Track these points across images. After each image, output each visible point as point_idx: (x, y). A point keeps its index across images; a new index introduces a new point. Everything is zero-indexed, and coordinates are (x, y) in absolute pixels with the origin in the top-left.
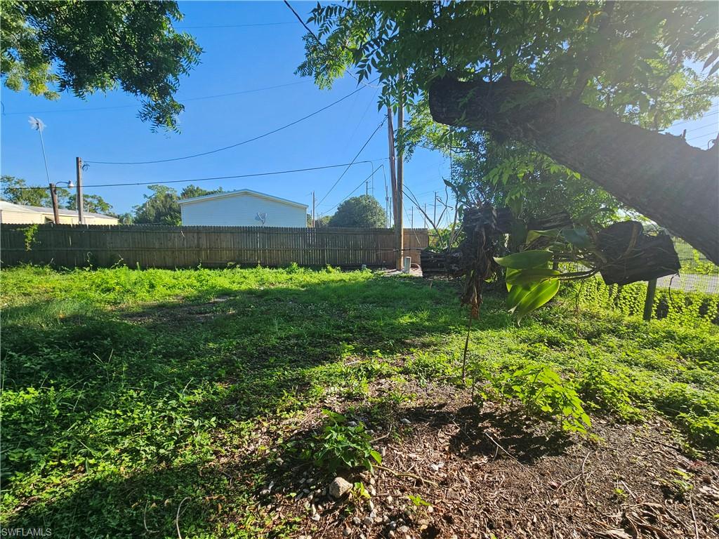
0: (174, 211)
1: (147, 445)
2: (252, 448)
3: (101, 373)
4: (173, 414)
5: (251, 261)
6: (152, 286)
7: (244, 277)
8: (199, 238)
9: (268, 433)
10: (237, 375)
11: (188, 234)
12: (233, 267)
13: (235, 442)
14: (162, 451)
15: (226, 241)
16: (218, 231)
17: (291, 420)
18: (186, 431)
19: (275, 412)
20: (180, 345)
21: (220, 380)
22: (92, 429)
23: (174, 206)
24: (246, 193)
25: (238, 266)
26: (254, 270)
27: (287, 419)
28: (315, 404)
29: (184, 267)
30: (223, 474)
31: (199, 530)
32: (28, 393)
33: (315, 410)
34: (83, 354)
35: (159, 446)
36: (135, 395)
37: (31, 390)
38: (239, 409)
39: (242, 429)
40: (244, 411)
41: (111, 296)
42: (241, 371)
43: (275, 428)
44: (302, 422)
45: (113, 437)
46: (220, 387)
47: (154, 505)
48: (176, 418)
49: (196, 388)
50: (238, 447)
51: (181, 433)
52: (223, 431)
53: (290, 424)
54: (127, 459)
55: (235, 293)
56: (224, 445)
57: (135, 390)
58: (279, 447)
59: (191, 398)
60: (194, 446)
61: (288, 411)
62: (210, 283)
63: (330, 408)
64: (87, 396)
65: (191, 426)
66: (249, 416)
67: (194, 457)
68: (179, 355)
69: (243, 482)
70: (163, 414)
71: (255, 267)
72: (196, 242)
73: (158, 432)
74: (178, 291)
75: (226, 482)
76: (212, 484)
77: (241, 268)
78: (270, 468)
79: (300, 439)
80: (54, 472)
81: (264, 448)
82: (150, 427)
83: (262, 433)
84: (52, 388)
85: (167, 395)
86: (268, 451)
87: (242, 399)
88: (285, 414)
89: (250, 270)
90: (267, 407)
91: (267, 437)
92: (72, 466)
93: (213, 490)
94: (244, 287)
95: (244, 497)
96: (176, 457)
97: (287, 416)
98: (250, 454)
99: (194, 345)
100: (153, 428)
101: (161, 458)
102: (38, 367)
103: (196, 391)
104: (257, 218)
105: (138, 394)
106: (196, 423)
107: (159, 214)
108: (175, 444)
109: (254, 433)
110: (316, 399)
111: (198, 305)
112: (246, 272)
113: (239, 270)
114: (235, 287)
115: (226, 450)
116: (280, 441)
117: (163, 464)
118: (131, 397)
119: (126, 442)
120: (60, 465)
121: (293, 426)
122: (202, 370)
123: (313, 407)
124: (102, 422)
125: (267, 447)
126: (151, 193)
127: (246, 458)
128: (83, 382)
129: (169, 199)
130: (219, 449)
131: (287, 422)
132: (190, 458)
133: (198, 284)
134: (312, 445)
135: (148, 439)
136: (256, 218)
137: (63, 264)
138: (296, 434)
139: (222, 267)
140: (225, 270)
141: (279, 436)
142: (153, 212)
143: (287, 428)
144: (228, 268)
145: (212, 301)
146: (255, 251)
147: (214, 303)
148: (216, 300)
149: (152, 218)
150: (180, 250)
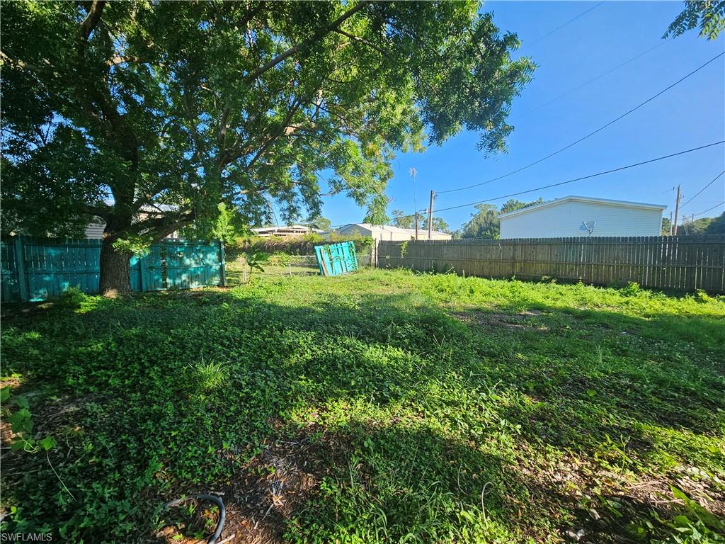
0: (494, 226)
1: (463, 421)
2: (558, 477)
3: (435, 351)
4: (484, 406)
5: (571, 276)
6: (472, 292)
7: (561, 293)
8: (515, 250)
9: (580, 472)
10: (546, 395)
11: (506, 247)
12: (547, 281)
13: (540, 460)
14: (472, 431)
15: (542, 255)
16: (535, 243)
17: (616, 476)
18: (494, 425)
19: (591, 454)
20: (493, 347)
21: (527, 392)
22: (428, 390)
23: (495, 222)
24: (570, 200)
25: (554, 281)
26: (574, 287)
27: (609, 470)
28: (658, 476)
29: (499, 277)
30: (524, 484)
31: (500, 520)
32: (398, 350)
33: (656, 482)
34: (427, 334)
35: (471, 427)
36: (456, 377)
37: (400, 349)
38: (546, 430)
39: (548, 452)
40: (552, 435)
41: (443, 296)
42: (551, 392)
43: (590, 472)
44: (634, 487)
45: (440, 402)
46: (527, 400)
47: (465, 471)
48: (486, 410)
49: (503, 390)
50: (543, 468)
51: (489, 425)
52: (527, 443)
53: (614, 480)
54: (449, 424)
55: (549, 309)
56: (527, 457)
57: (457, 373)
58: (595, 496)
59: (499, 398)
60: (499, 441)
61: (612, 462)
62: (522, 295)
63: (688, 495)
64: (427, 365)
65: (497, 422)
66: (557, 443)
67: (498, 452)
68: (491, 355)
69: (546, 505)
70: (475, 401)
71: (575, 284)
72: (511, 254)
73: (471, 414)
74: (492, 299)
75: (527, 493)
76: (514, 487)
77: (557, 283)
78: (581, 514)
79: (628, 506)
80: (408, 408)
81: (575, 487)
82: (465, 407)
83: (571, 467)
84: (410, 352)
85: (480, 387)
86: (579, 493)
87: (550, 421)
88: (605, 464)
89: (569, 287)
90: (582, 444)
91: (578, 477)
92: (417, 410)
93: (514, 493)
94: (559, 304)
95: (546, 521)
96: (484, 443)
97: (609, 467)
98: (557, 483)
99: (504, 349)
100: (467, 409)
101: (472, 438)
102: (404, 336)
103: (503, 393)
104: (583, 228)
105: (458, 377)
106: (503, 423)
107: (481, 229)
108: (484, 431)
109: (562, 464)
110: (660, 470)
111: (510, 314)
112: (563, 288)
113: (555, 285)
114: (549, 303)
115: (529, 463)
116: (596, 491)
117: (473, 443)
118: (454, 377)
119: (449, 410)
120: (411, 405)
121: (617, 484)
122: (510, 376)
123: (655, 478)
124: (434, 388)
125: (577, 487)
126: (476, 212)
127: (550, 484)
128: (426, 354)
129: (490, 216)
130: (523, 458)
131: (609, 475)
132: (495, 452)
133: (511, 295)
134: (649, 525)
135: (463, 416)
136: (581, 228)
138: (622, 497)
139: (536, 280)
140: (539, 284)
141: (595, 484)
142: (477, 228)
143: (607, 481)
144: (542, 282)
145: (523, 313)
146: (576, 265)
147: (525, 315)
148: (527, 313)
149: (475, 233)
150: (497, 261)
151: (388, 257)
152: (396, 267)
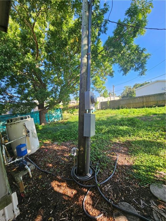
0: (132, 92)
4: (154, 134)
5: (162, 104)
6: (134, 112)
7: (160, 110)
8: (143, 99)
11: (140, 99)
12: (155, 107)
15: (152, 99)
16: (149, 96)
23: (132, 91)
24: (157, 81)
25: (157, 106)
26: (163, 107)
29: (139, 108)
41: (126, 114)
62: (149, 111)
64: (136, 129)
71: (164, 106)
72: (142, 100)
74: (140, 114)
77: (158, 107)
89: (162, 107)
94: (161, 113)
104: (163, 89)
106: (161, 136)
107: (128, 94)
111: (147, 117)
112: (160, 108)
113: (157, 107)
114: (158, 113)
126: (125, 89)
129: (130, 89)
133: (146, 112)
137: (114, 108)
139: (151, 107)
140: (152, 108)
142: (126, 94)
144: (153, 107)
145: (151, 116)
146: (163, 101)
147: (152, 117)
148: (152, 116)
149: (126, 96)
150: (138, 103)
151: (104, 106)
152: (107, 109)
